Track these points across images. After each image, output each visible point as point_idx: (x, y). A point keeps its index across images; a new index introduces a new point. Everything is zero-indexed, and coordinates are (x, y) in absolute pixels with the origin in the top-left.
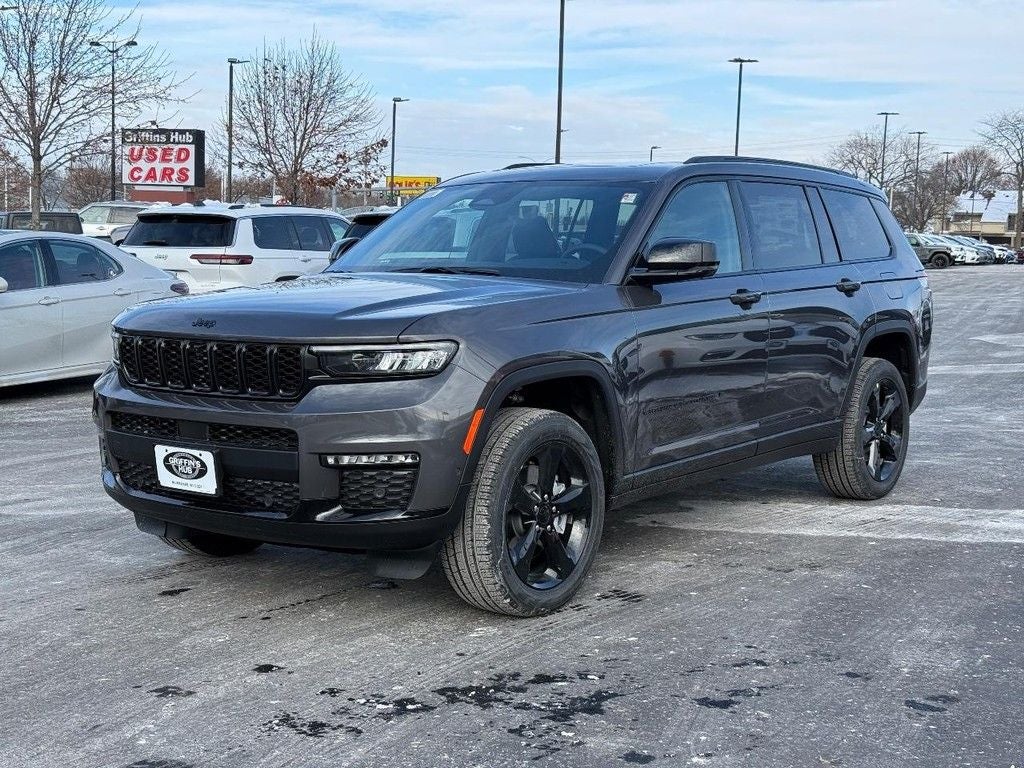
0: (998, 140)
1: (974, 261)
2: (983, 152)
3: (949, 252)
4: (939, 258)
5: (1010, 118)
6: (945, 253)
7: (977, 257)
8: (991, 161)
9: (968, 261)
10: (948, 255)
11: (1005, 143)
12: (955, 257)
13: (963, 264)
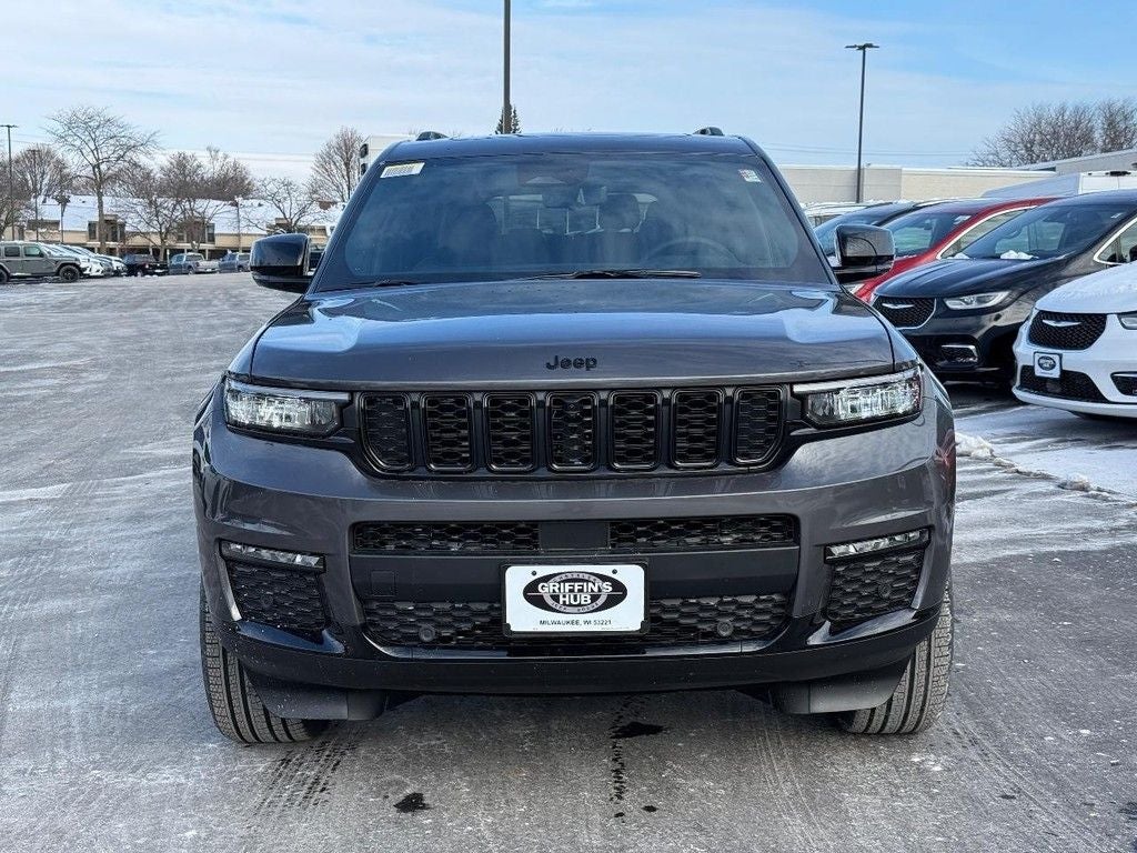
0: (70, 139)
1: (99, 274)
2: (48, 152)
3: (77, 263)
4: (67, 271)
5: (79, 115)
6: (74, 265)
7: (102, 269)
8: (58, 161)
9: (94, 273)
10: (78, 267)
11: (78, 143)
12: (85, 269)
13: (90, 277)
